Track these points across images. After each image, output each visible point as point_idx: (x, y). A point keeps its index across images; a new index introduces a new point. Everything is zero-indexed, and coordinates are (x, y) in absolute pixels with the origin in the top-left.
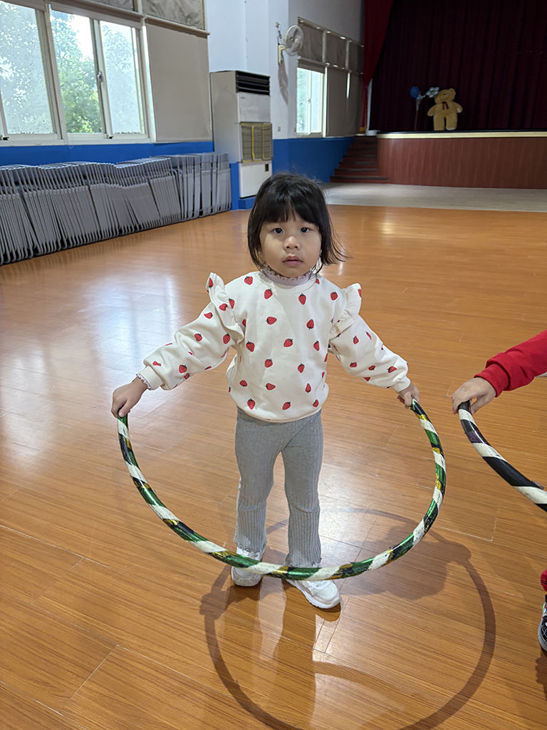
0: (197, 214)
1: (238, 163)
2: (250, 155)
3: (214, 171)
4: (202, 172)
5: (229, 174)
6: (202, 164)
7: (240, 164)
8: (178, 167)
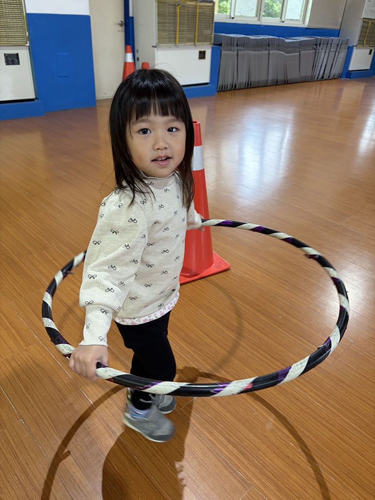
0: (320, 77)
1: (354, 46)
2: (362, 42)
3: (338, 50)
4: (331, 50)
5: (346, 53)
6: (333, 45)
7: (355, 47)
8: (318, 45)
